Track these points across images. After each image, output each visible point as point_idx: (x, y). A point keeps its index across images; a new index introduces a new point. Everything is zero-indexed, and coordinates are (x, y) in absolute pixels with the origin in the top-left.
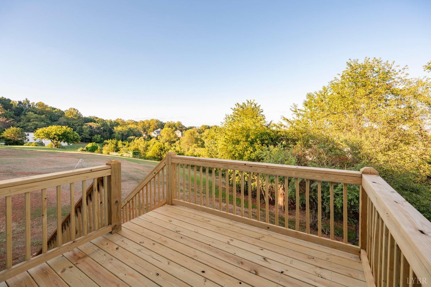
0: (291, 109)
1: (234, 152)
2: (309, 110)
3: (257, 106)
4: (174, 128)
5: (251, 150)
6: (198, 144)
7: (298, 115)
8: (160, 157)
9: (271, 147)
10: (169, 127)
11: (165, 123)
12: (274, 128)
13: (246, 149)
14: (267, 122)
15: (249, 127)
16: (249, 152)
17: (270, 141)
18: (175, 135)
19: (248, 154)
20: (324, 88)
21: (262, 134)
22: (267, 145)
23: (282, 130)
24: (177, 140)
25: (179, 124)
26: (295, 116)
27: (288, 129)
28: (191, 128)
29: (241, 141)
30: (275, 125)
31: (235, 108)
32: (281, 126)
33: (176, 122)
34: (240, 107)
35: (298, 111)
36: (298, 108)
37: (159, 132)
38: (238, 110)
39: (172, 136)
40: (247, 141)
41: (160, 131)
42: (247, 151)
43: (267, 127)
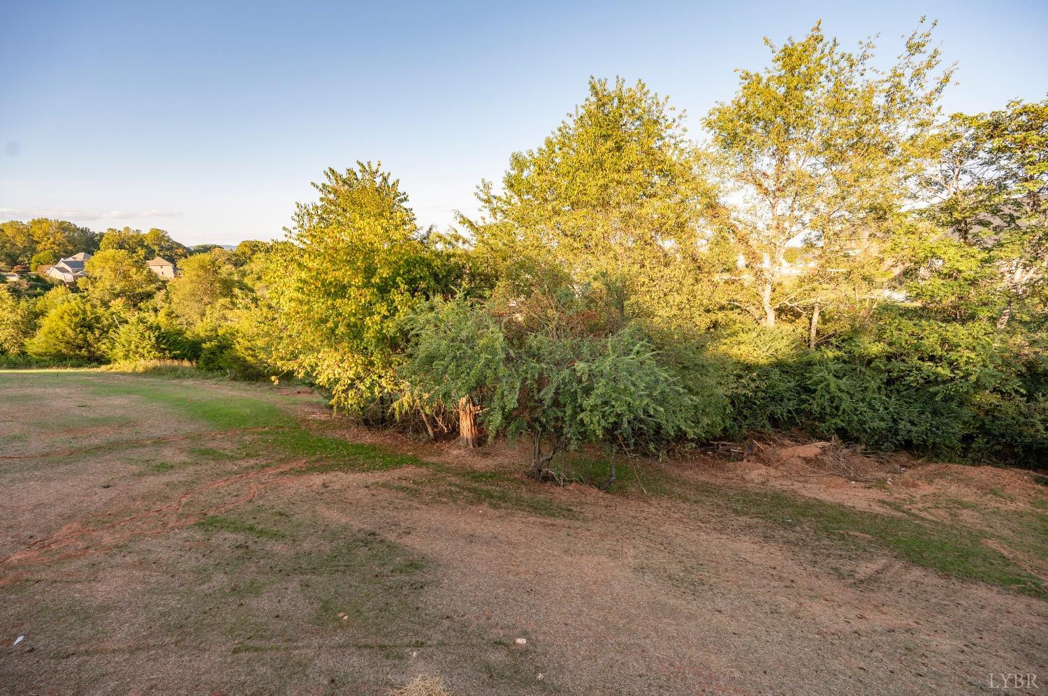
0: (476, 194)
1: (334, 322)
2: (515, 200)
3: (390, 182)
4: (141, 252)
5: (384, 312)
6: (232, 298)
7: (494, 211)
8: (84, 352)
9: (438, 299)
10: (121, 247)
11: (102, 235)
12: (440, 247)
13: (368, 310)
14: (421, 228)
15: (370, 243)
16: (377, 318)
17: (432, 283)
18: (145, 272)
19: (377, 325)
20: (549, 143)
21: (411, 264)
22: (424, 293)
23: (459, 252)
24: (159, 289)
25: (159, 236)
26: (487, 213)
27: (472, 249)
28: (206, 249)
29: (350, 286)
30: (440, 237)
31: (324, 185)
32: (457, 239)
33: (145, 231)
34: (341, 183)
35: (494, 201)
36: (493, 192)
37: (78, 266)
38: (336, 191)
39: (136, 276)
40: (367, 285)
41: (82, 262)
42: (372, 314)
43: (422, 243)
